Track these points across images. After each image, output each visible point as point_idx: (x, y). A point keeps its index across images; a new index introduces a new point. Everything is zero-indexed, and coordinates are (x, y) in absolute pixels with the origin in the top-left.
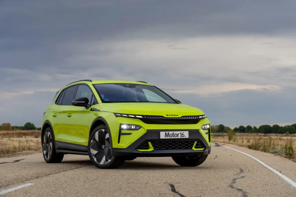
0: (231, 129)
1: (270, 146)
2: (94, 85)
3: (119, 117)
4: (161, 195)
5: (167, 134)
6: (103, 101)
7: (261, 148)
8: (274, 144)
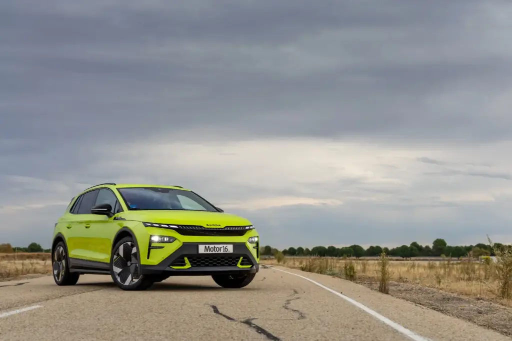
0: (280, 252)
1: (327, 268)
2: (118, 189)
3: (149, 227)
4: (202, 316)
5: (207, 247)
6: (130, 209)
7: (316, 271)
8: (331, 266)
